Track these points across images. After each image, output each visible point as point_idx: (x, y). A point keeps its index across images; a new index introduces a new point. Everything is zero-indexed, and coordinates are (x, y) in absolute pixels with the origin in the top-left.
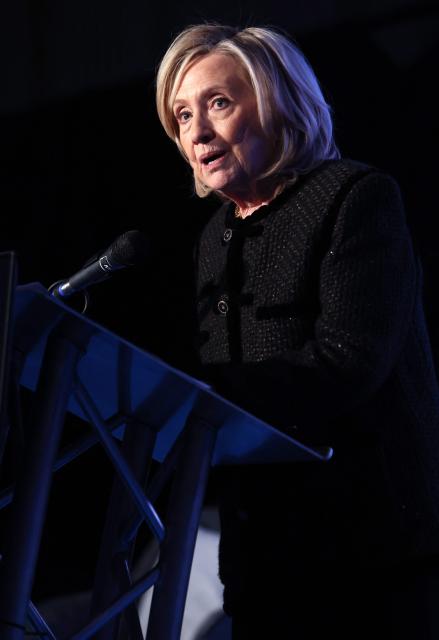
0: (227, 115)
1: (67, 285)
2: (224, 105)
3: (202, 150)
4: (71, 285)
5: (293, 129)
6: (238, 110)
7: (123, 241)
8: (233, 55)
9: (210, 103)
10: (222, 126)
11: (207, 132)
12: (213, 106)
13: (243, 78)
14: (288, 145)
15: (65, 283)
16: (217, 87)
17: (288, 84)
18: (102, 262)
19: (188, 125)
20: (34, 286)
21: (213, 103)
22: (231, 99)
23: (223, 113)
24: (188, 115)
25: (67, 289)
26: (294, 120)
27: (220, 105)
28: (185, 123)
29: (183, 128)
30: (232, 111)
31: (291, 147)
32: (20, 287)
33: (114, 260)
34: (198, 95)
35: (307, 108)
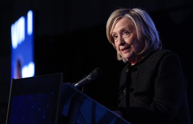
0: (129, 37)
1: (77, 84)
2: (127, 33)
3: (122, 47)
4: (79, 84)
5: (148, 39)
6: (132, 35)
7: (95, 71)
8: (129, 18)
9: (123, 33)
10: (127, 40)
11: (123, 42)
12: (124, 34)
13: (133, 25)
14: (147, 44)
15: (77, 83)
16: (125, 28)
17: (146, 27)
18: (88, 77)
19: (117, 40)
20: (68, 84)
21: (124, 33)
22: (129, 32)
23: (127, 36)
24: (117, 37)
25: (77, 85)
26: (148, 37)
27: (126, 33)
28: (116, 39)
29: (115, 41)
30: (130, 35)
31: (148, 45)
32: (64, 84)
33: (92, 77)
34: (119, 31)
35: (152, 33)
